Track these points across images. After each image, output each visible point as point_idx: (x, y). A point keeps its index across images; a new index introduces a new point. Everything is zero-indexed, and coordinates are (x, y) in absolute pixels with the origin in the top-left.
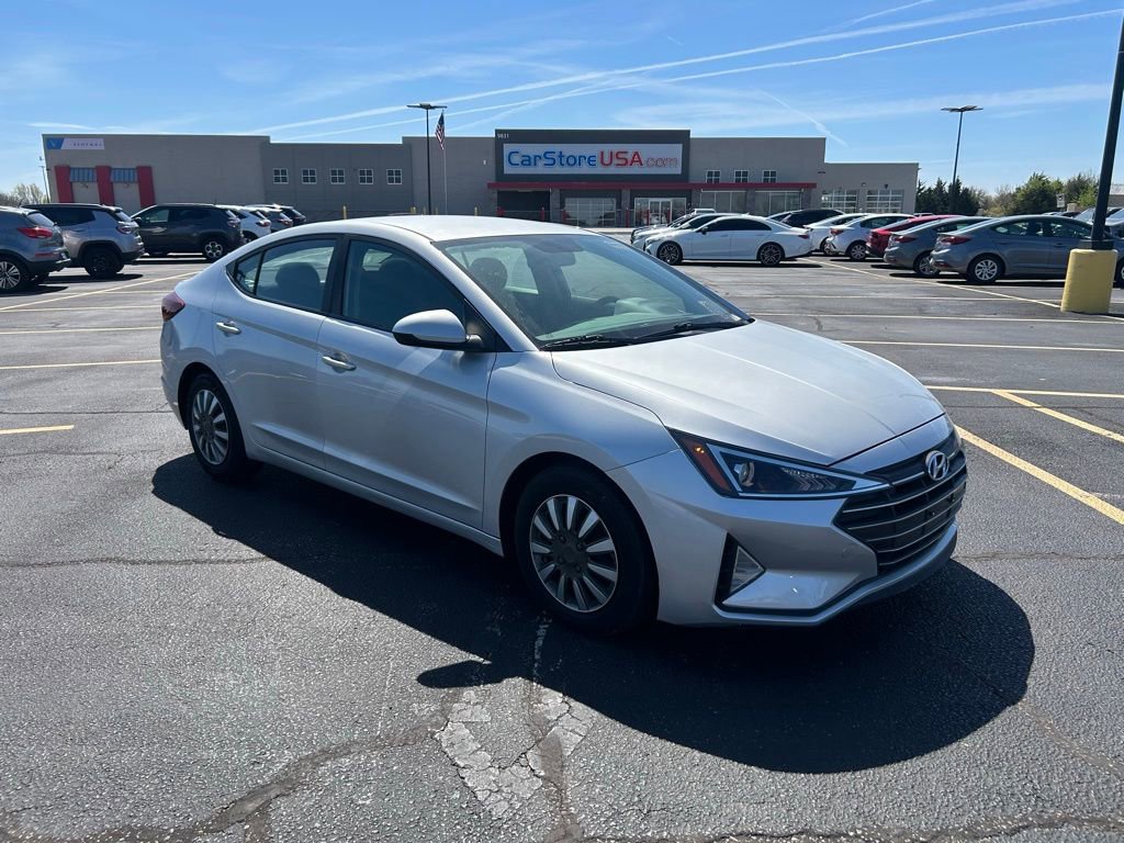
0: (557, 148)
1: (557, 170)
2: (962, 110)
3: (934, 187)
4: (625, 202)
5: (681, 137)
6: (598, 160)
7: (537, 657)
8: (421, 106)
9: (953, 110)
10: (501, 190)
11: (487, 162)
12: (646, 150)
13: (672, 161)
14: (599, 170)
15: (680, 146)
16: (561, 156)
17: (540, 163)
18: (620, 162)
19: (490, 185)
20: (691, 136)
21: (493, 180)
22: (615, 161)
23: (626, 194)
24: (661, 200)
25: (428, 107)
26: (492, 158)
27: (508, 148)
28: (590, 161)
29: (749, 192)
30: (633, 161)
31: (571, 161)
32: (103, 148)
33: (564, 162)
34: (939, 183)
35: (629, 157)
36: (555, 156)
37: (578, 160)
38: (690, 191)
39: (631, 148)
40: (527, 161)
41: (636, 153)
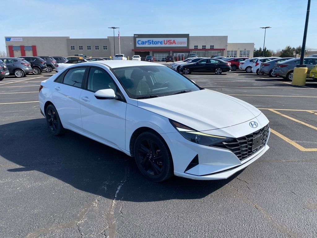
0: (151, 39)
1: (152, 46)
2: (266, 28)
3: (259, 50)
4: (171, 55)
5: (187, 36)
6: (163, 42)
7: (116, 196)
8: (112, 28)
9: (263, 28)
10: (136, 51)
11: (132, 43)
12: (177, 40)
13: (184, 43)
14: (163, 45)
15: (186, 39)
16: (153, 41)
17: (147, 44)
18: (169, 43)
19: (132, 50)
20: (190, 36)
21: (133, 48)
22: (168, 43)
23: (171, 52)
24: (181, 54)
25: (114, 28)
26: (133, 42)
27: (137, 39)
28: (161, 43)
29: (206, 51)
30: (173, 43)
31: (156, 43)
32: (22, 40)
33: (153, 43)
34: (260, 48)
35: (172, 41)
36: (151, 42)
37: (157, 43)
38: (189, 51)
39: (172, 39)
40: (143, 43)
41: (174, 41)
